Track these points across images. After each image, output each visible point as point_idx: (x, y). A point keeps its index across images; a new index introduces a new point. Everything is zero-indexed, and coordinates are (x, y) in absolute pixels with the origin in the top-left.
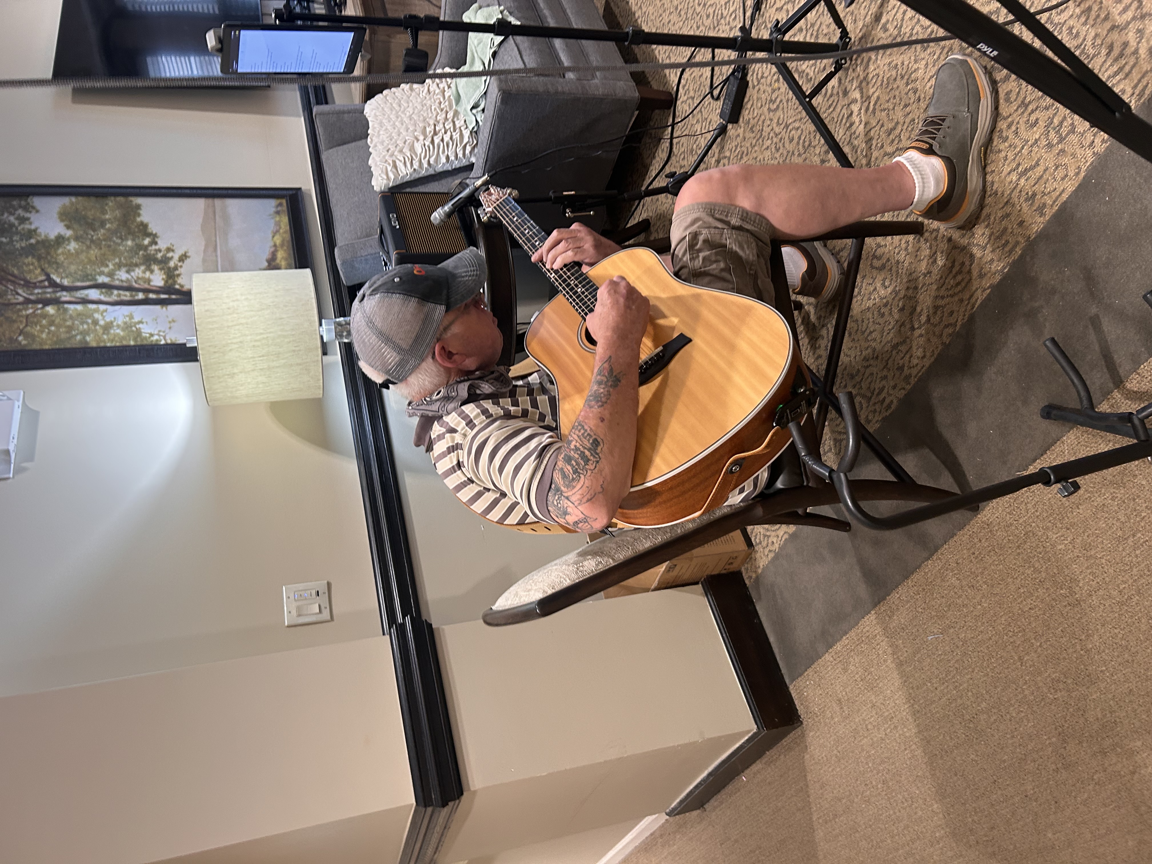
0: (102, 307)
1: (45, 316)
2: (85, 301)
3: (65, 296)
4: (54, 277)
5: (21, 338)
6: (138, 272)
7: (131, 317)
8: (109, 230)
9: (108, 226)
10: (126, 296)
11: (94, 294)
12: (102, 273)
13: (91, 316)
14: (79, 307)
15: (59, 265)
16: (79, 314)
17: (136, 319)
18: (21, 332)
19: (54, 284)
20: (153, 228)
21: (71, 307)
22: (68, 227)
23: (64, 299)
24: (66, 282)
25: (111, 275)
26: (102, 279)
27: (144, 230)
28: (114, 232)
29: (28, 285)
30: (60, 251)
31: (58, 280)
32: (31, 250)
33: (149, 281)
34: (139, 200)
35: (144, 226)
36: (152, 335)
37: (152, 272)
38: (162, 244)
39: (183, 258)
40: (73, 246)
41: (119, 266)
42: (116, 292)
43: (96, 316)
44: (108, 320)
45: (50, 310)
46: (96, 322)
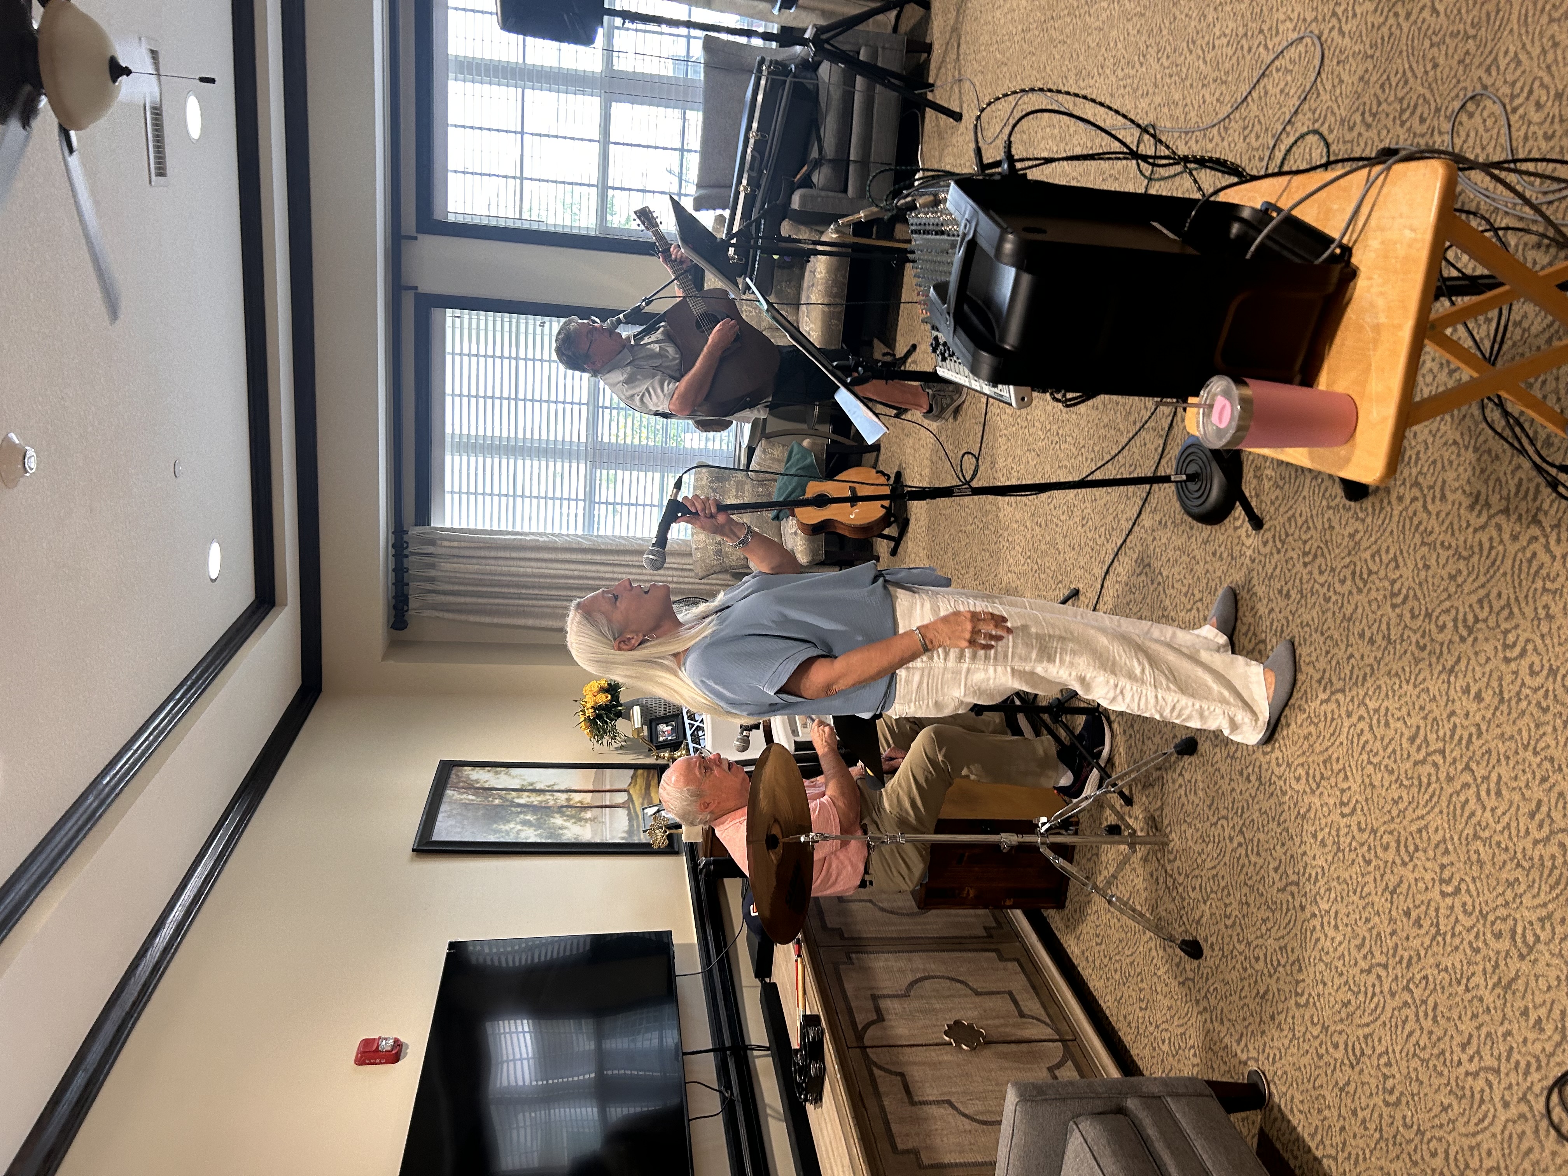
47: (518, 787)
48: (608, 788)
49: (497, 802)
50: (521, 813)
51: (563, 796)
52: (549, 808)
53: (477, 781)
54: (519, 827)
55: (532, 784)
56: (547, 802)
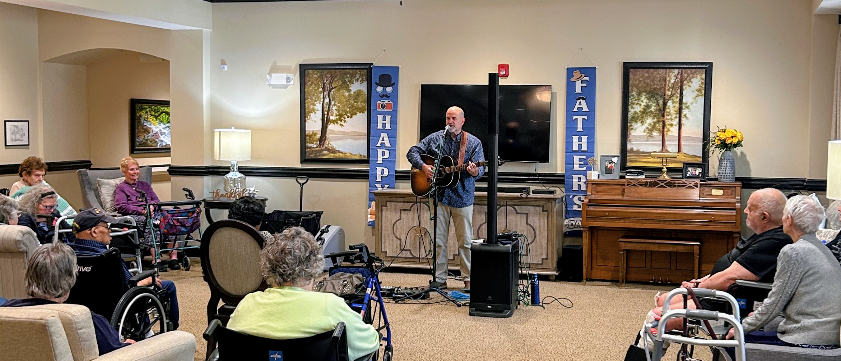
0: (321, 103)
1: (319, 88)
2: (324, 98)
4: (334, 89)
5: (310, 83)
6: (336, 112)
7: (318, 110)
8: (354, 104)
9: (355, 104)
10: (326, 109)
11: (327, 100)
12: (335, 102)
13: (318, 100)
14: (322, 97)
15: (338, 91)
16: (319, 97)
17: (316, 112)
18: (312, 83)
19: (331, 90)
20: (354, 117)
21: (322, 95)
22: (354, 93)
23: (325, 93)
24: (332, 93)
25: (334, 105)
26: (333, 103)
27: (353, 114)
28: (353, 106)
29: (330, 83)
30: (345, 91)
31: (333, 91)
32: (344, 82)
33: (332, 115)
34: (366, 112)
35: (356, 114)
36: (310, 116)
37: (336, 116)
38: (347, 119)
39: (342, 125)
40: (347, 94)
41: (339, 107)
42: (328, 106)
43: (318, 101)
44: (317, 104)
45: (321, 89)
46: (316, 101)
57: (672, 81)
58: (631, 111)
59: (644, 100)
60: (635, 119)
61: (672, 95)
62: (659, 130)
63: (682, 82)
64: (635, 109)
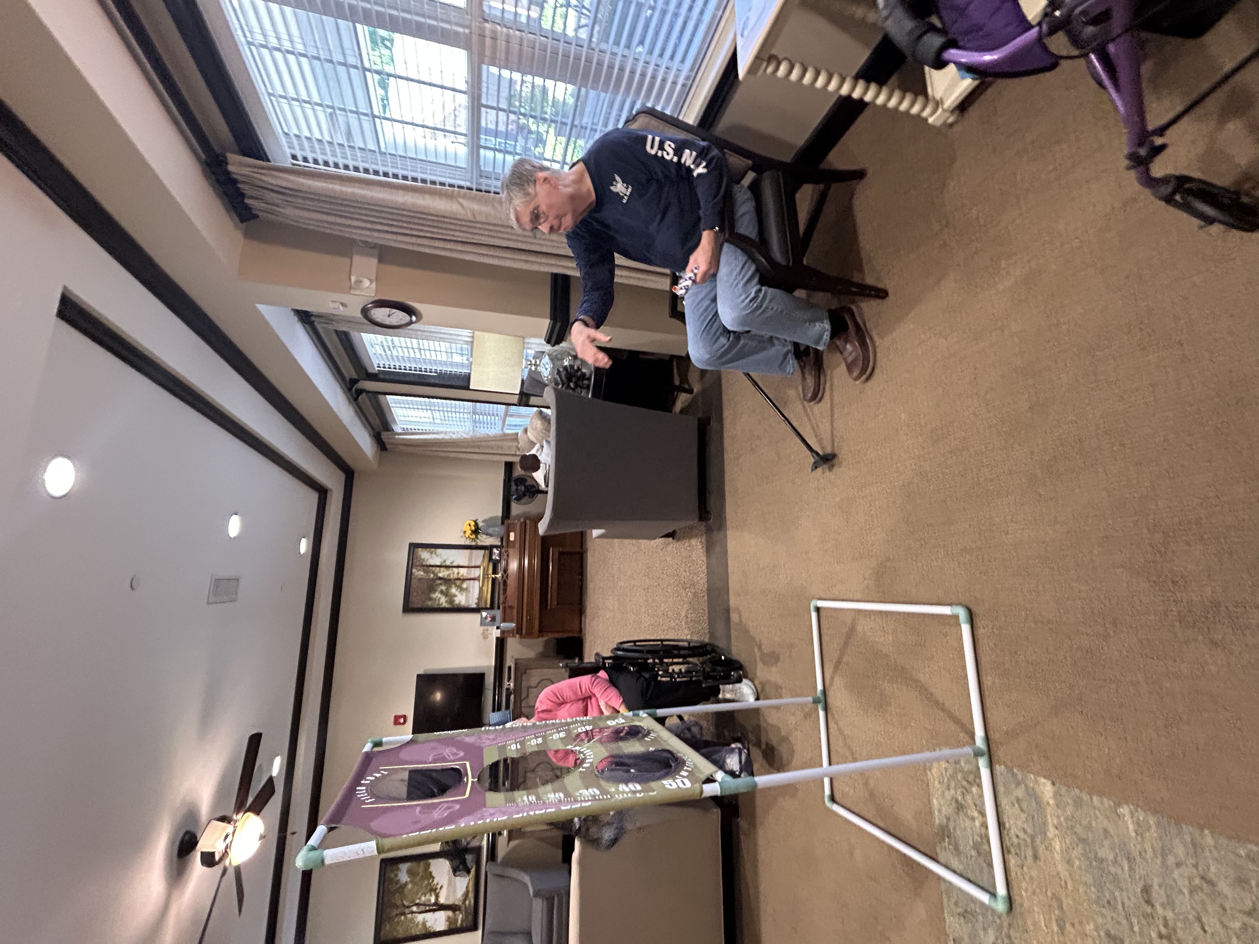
0: (417, 915)
1: (401, 921)
2: (412, 912)
3: (407, 911)
4: (404, 902)
6: (428, 896)
7: (424, 918)
8: (420, 876)
9: (420, 874)
10: (424, 908)
11: (415, 909)
12: (417, 898)
13: (413, 920)
14: (410, 916)
15: (405, 897)
16: (411, 919)
17: (426, 920)
19: (404, 906)
20: (434, 874)
21: (408, 915)
22: (409, 877)
24: (406, 903)
26: (417, 901)
27: (431, 876)
28: (422, 877)
29: (397, 907)
30: (406, 889)
32: (397, 891)
33: (430, 900)
34: (431, 861)
35: (431, 873)
36: (430, 927)
37: (432, 895)
38: (435, 882)
39: (441, 887)
40: (410, 886)
41: (422, 894)
42: (421, 907)
43: (415, 919)
44: (418, 920)
45: (403, 917)
46: (415, 922)
47: (438, 564)
48: (473, 564)
49: (432, 576)
50: (441, 584)
51: (456, 570)
52: (450, 580)
53: (423, 560)
54: (439, 595)
55: (445, 561)
56: (449, 575)
57: (422, 573)
58: (445, 605)
59: (437, 595)
60: (451, 602)
61: (433, 573)
62: (462, 583)
63: (423, 566)
64: (443, 601)
